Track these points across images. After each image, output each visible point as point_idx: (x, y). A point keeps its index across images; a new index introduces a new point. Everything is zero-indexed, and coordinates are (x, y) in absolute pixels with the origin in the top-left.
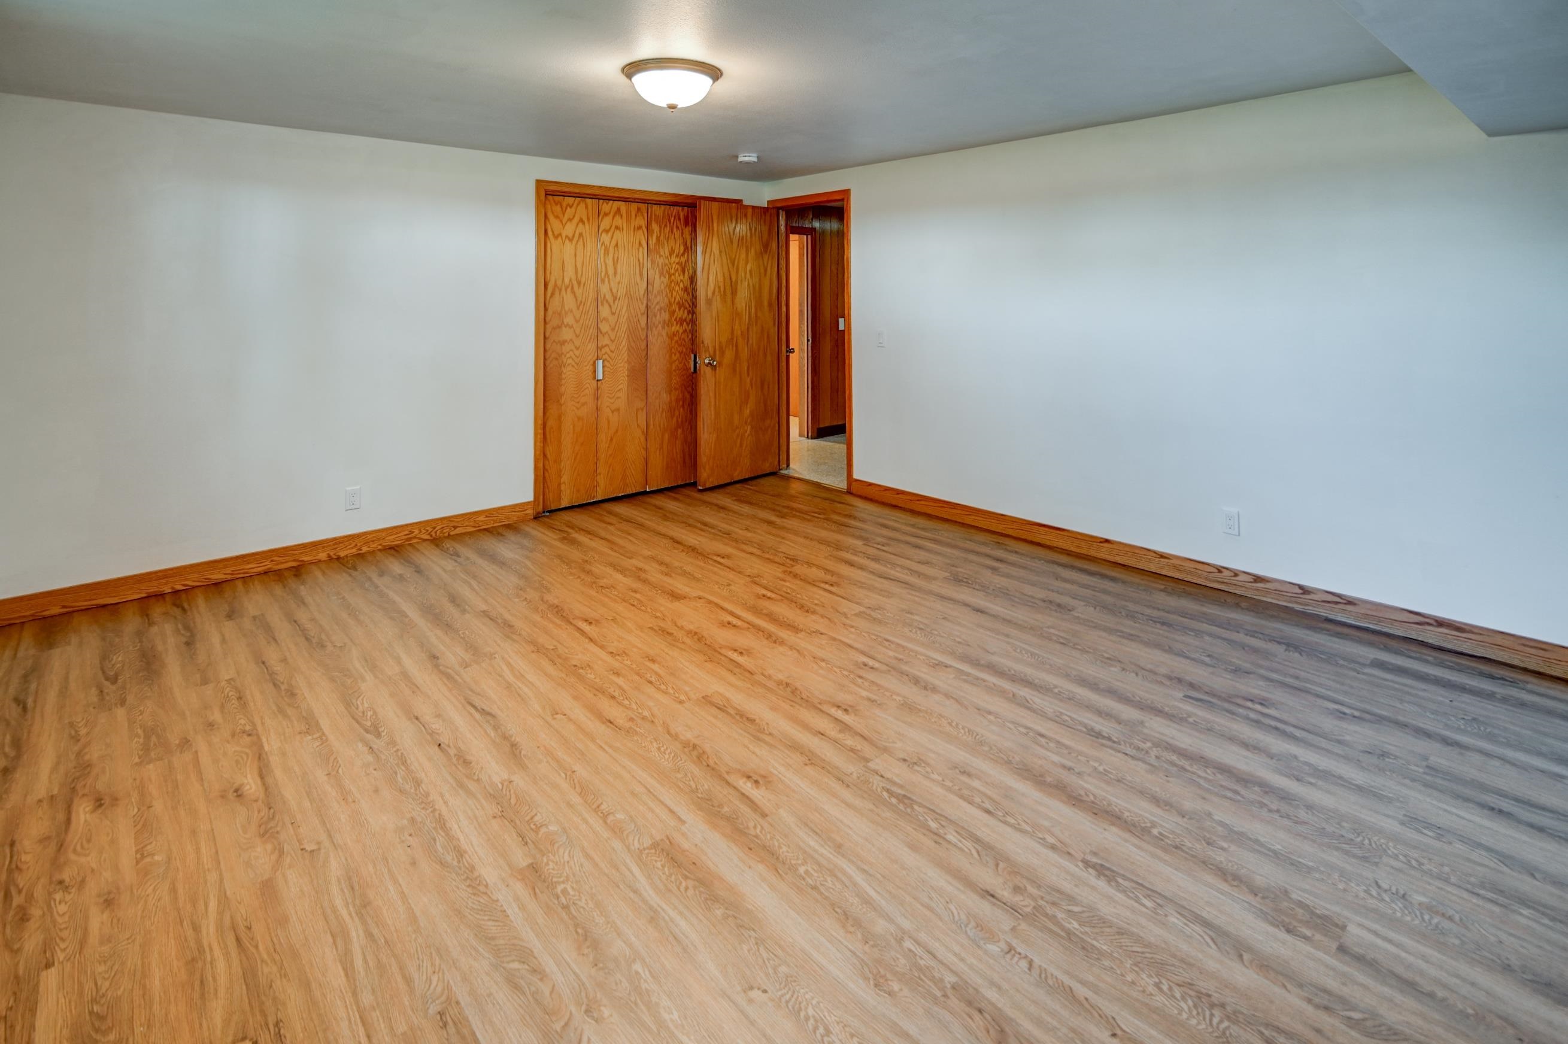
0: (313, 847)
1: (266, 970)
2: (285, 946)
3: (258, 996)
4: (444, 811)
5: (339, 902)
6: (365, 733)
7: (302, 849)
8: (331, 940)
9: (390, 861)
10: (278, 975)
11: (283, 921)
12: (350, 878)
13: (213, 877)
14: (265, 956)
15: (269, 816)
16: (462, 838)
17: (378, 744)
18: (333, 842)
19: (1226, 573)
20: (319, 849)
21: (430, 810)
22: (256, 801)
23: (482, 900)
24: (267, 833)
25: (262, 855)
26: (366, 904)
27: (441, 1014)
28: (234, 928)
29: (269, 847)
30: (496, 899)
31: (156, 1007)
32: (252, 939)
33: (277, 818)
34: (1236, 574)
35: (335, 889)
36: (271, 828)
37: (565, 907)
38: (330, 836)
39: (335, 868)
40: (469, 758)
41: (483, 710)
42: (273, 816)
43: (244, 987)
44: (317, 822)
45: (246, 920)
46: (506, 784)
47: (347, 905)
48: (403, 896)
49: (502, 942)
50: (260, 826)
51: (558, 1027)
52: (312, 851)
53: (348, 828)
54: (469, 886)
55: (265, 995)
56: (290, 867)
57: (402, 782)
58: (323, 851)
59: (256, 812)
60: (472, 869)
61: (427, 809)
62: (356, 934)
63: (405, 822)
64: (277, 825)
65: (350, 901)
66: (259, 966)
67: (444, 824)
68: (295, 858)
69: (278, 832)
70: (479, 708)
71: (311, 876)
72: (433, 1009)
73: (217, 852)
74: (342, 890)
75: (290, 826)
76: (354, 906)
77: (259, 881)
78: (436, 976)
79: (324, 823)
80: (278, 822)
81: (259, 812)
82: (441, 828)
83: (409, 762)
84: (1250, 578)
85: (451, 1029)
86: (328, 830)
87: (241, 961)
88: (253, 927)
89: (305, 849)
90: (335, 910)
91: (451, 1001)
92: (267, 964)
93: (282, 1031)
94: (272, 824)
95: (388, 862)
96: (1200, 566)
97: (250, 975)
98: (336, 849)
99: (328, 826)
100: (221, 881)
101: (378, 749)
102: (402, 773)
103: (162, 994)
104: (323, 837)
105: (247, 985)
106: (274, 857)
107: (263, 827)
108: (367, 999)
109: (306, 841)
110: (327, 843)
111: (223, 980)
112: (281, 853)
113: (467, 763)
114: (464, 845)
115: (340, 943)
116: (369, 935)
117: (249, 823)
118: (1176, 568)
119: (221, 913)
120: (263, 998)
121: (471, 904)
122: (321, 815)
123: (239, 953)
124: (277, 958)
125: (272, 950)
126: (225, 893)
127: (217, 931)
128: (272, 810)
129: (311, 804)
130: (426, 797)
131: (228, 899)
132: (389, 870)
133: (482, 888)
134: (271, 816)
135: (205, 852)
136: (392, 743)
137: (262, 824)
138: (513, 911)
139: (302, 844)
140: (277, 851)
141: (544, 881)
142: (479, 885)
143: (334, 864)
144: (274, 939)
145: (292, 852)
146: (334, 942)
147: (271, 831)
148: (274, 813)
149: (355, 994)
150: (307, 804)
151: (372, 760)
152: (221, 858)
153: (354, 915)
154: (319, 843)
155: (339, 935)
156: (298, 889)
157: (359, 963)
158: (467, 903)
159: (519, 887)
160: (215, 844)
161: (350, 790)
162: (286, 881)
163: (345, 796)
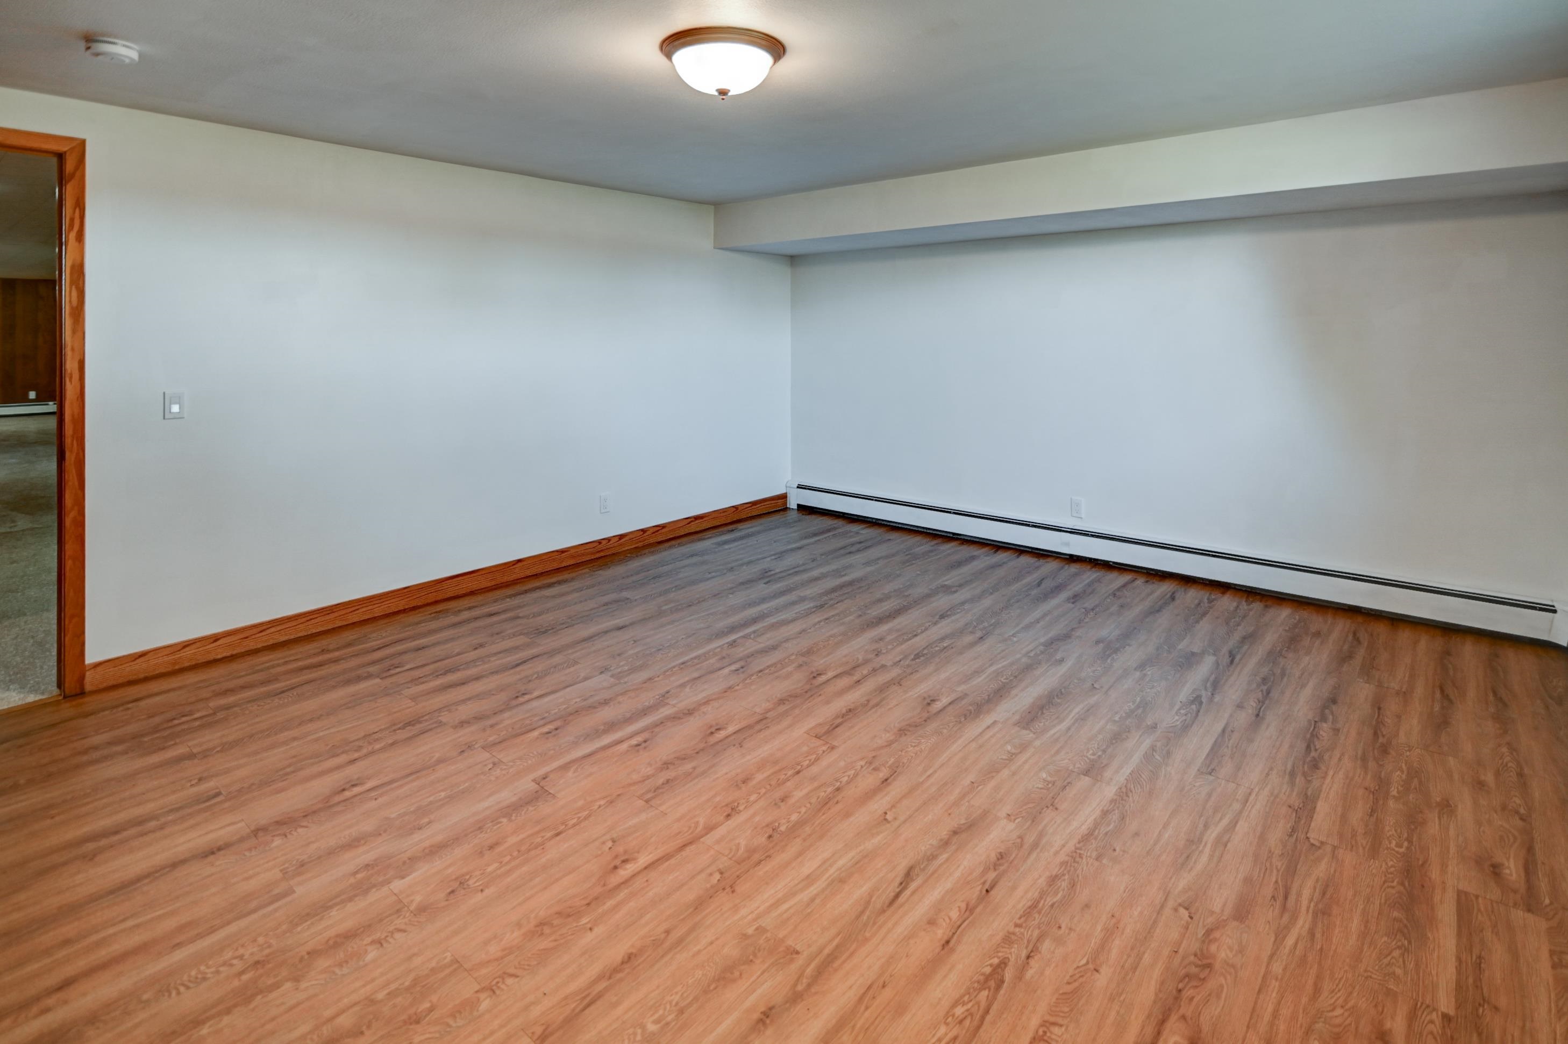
0: (1182, 911)
1: (1279, 864)
2: (1258, 866)
3: (1293, 856)
4: (1075, 841)
5: (1204, 858)
6: (1005, 985)
7: (1191, 918)
8: (1229, 845)
9: (1147, 849)
10: (1274, 856)
11: (1248, 880)
12: (1183, 864)
13: (1277, 968)
14: (1275, 871)
15: (1188, 983)
16: (1092, 818)
17: (1016, 953)
18: (1166, 900)
19: (604, 542)
20: (1180, 905)
21: (1078, 851)
22: (1183, 1017)
23: (1132, 786)
24: (1205, 963)
25: (1223, 951)
26: (1190, 842)
27: (1210, 774)
28: (1284, 908)
29: (1213, 948)
30: (1126, 781)
31: (1361, 907)
32: (1276, 889)
33: (1183, 972)
34: (609, 539)
35: (1199, 867)
36: (1196, 966)
37: (1104, 751)
38: (1162, 906)
39: (1184, 881)
40: (993, 857)
41: (901, 884)
42: (1184, 978)
43: (1299, 867)
44: (1158, 931)
45: (1272, 905)
46: (1013, 818)
47: (1201, 852)
48: (1165, 826)
49: (1150, 768)
50: (1204, 979)
51: (1173, 735)
52: (1187, 909)
53: (1144, 898)
54: (1127, 796)
55: (1288, 853)
56: (1212, 913)
57: (1061, 892)
58: (1180, 901)
59: (1195, 1000)
60: (1113, 801)
61: (1080, 854)
62: (1212, 835)
63: (1105, 861)
64: (1190, 964)
65: (1197, 852)
66: (1282, 869)
67: (1086, 835)
68: (1203, 916)
69: (1196, 955)
70: (898, 890)
71: (1205, 892)
72: (1211, 778)
73: (1259, 991)
74: (1195, 862)
75: (1181, 951)
76: (1198, 847)
77: (1243, 926)
78: (1195, 784)
79: (1155, 922)
80: (1185, 967)
81: (1192, 999)
82: (1092, 834)
83: (1029, 904)
84: (617, 539)
85: (1212, 767)
86: (1158, 913)
87: (1292, 883)
88: (1271, 896)
89: (1189, 916)
90: (1211, 857)
91: (1200, 772)
92: (1277, 867)
93: (1290, 830)
94: (1194, 970)
95: (1150, 850)
96: (587, 547)
97: (1291, 871)
98: (1169, 892)
99: (1154, 917)
100: (1271, 957)
101: (1027, 947)
102: (1048, 899)
103: (1354, 910)
104: (1168, 911)
105: (1296, 867)
106: (1216, 934)
107: (1202, 976)
108: (1237, 806)
109: (1183, 922)
110: (1171, 904)
111: (1310, 883)
112: (1209, 932)
113: (1001, 856)
114: (1098, 813)
115: (1225, 838)
116: (1206, 826)
117: (1209, 995)
118: (573, 557)
119: (1287, 928)
120: (1290, 853)
121: (1140, 790)
122: (1149, 932)
123: (1290, 888)
124: (1268, 865)
125: (1268, 871)
126: (1276, 940)
127: (1297, 917)
128: (1181, 986)
129: (1144, 953)
130: (1067, 862)
131: (1276, 935)
132: (1155, 845)
133: (1124, 790)
134: (1187, 979)
135: (1270, 1005)
136: (1008, 940)
137: (1200, 979)
138: (1127, 770)
139: (1187, 922)
140: (1211, 937)
141: (1094, 765)
142: (1122, 792)
143: (1182, 884)
144: (1262, 875)
145: (1201, 924)
146: (1227, 842)
147: (1200, 963)
148: (1181, 981)
149: (1241, 812)
150: (1147, 958)
151: (1048, 940)
152: (1260, 979)
153: (1203, 843)
154: (1176, 910)
155: (1222, 843)
156: (1221, 891)
157: (1225, 822)
158: (1140, 792)
159: (1108, 774)
160: (1256, 1003)
161: (1102, 930)
162: (1224, 905)
163: (1110, 932)
